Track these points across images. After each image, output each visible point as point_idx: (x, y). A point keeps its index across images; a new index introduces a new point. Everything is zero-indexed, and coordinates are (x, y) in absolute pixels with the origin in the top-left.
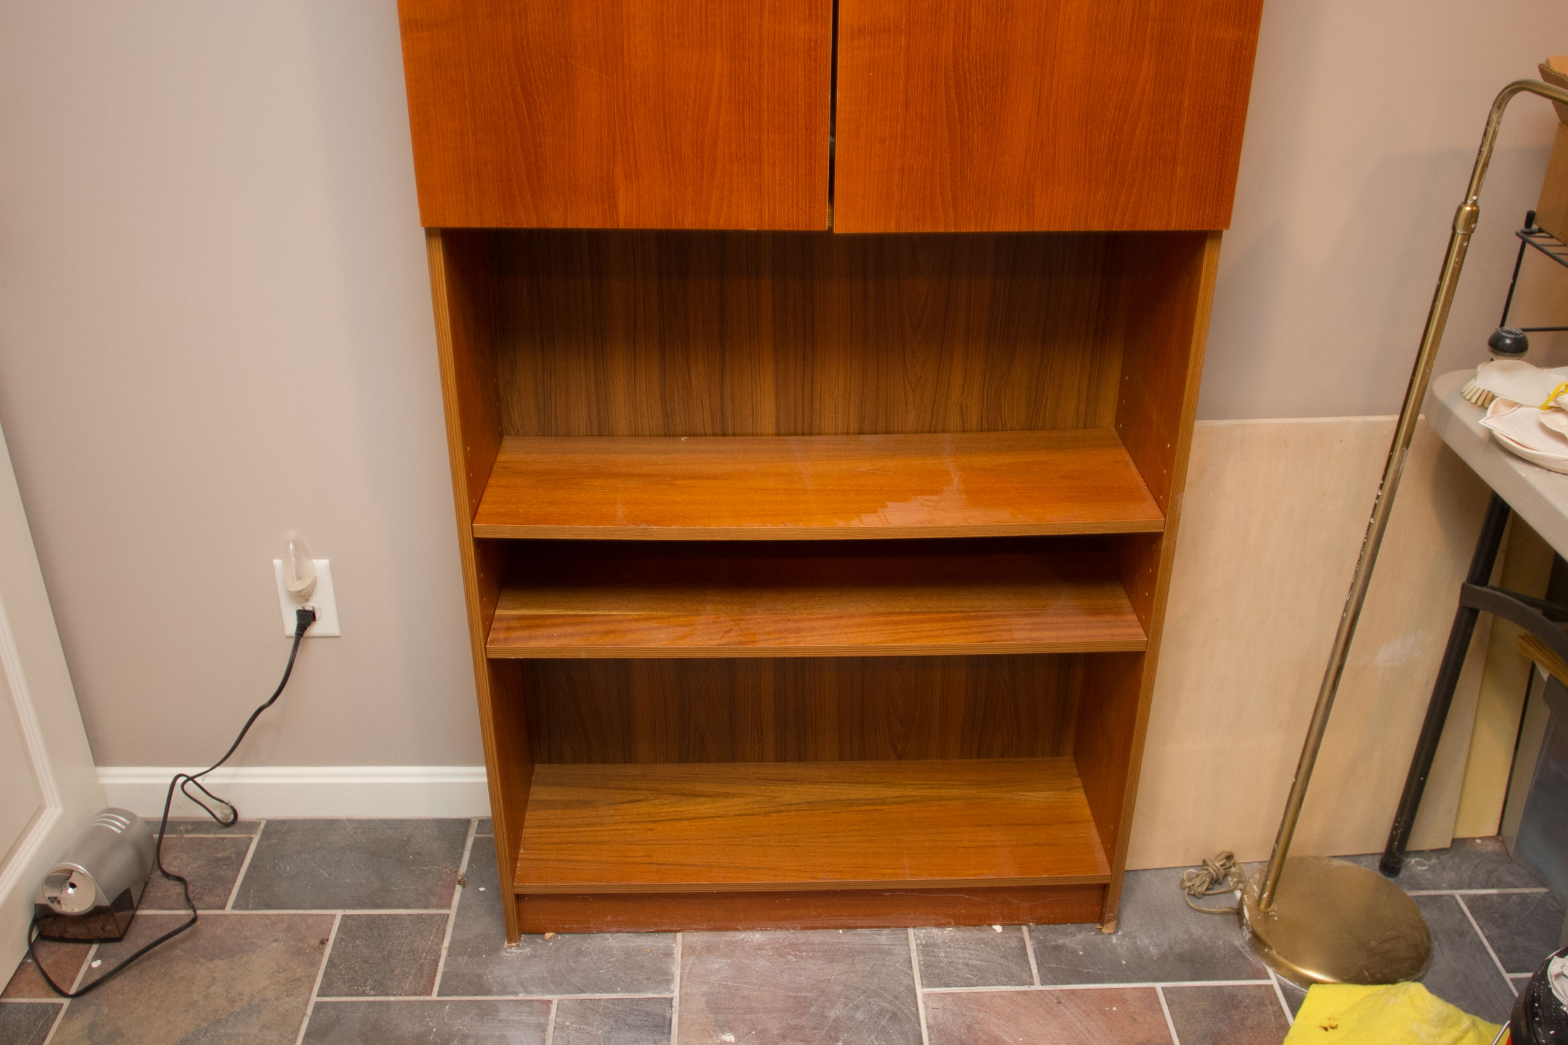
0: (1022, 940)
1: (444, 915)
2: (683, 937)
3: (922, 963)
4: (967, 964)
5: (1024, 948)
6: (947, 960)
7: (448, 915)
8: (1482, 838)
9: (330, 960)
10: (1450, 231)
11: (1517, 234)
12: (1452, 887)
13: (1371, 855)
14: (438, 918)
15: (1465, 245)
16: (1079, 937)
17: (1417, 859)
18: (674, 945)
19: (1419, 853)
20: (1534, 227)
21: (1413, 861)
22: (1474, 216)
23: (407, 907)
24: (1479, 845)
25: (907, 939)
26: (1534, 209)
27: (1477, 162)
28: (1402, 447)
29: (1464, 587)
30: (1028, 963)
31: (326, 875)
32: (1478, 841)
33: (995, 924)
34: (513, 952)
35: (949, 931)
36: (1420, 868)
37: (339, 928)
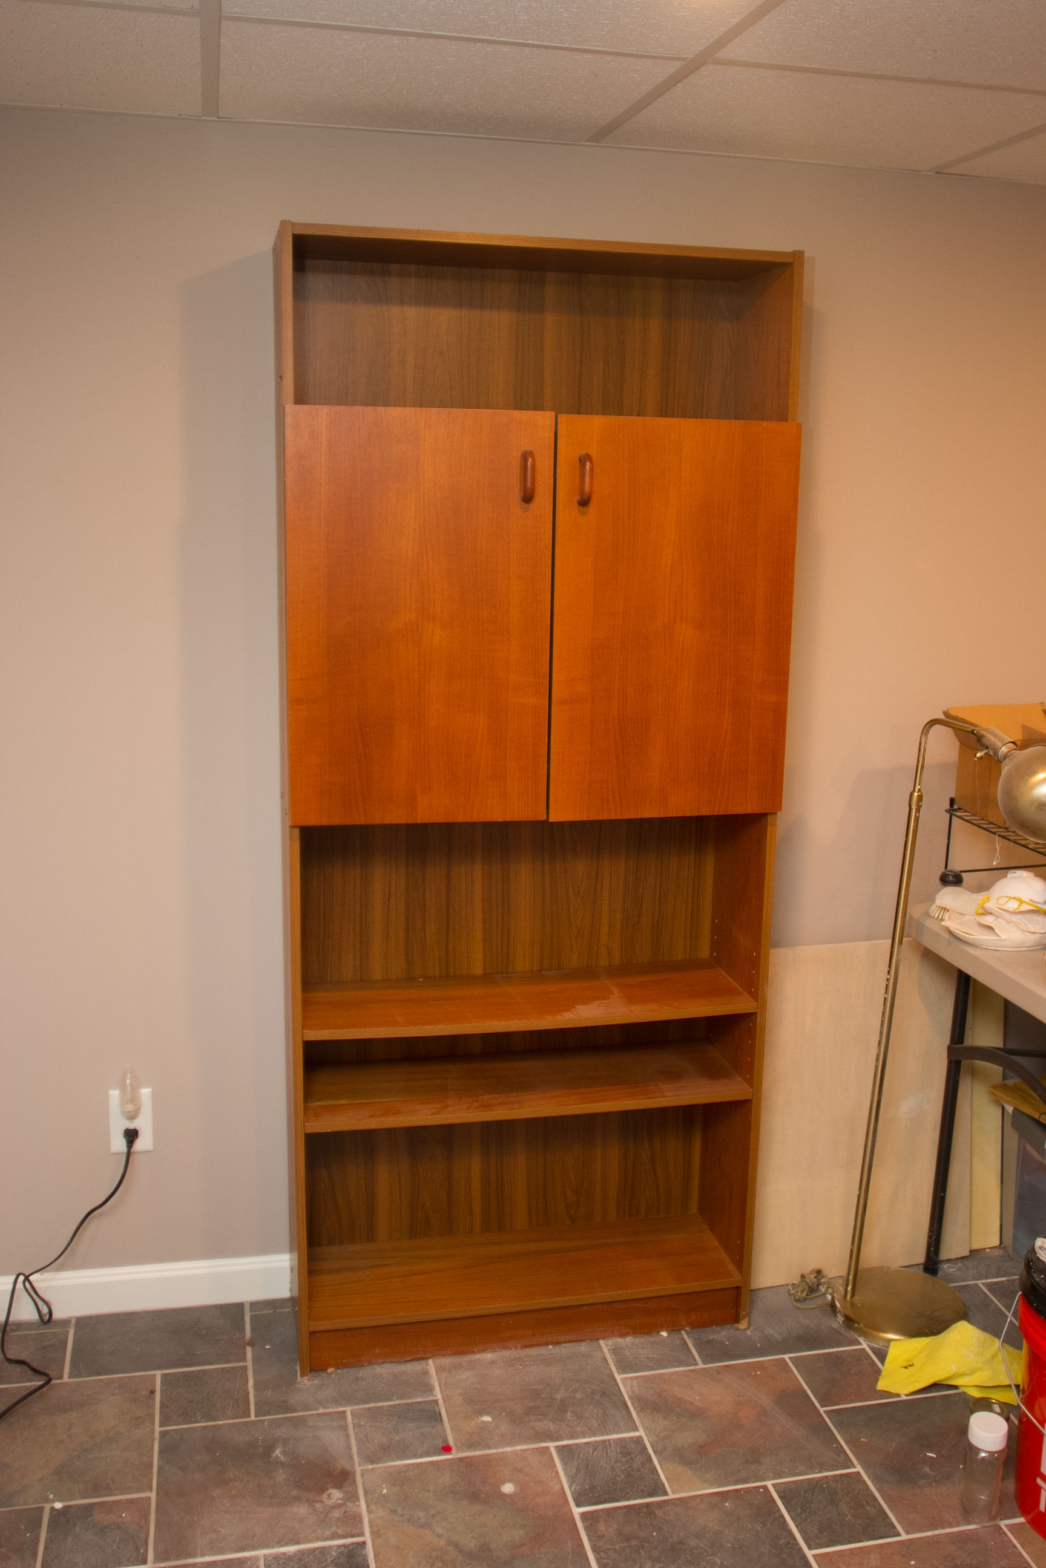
0: (683, 1339)
1: (243, 1366)
2: (434, 1362)
3: (615, 1360)
4: (648, 1358)
5: (685, 1343)
6: (632, 1357)
7: (246, 1366)
8: (990, 1248)
9: (162, 1404)
10: (908, 808)
11: (946, 811)
12: (974, 1279)
13: (916, 1265)
14: (239, 1369)
15: (918, 815)
16: (724, 1333)
17: (948, 1265)
18: (428, 1367)
19: (949, 1261)
20: (955, 807)
21: (945, 1266)
22: (920, 798)
23: (211, 1363)
24: (989, 1252)
25: (600, 1347)
26: (954, 796)
27: (917, 766)
28: (898, 944)
29: (949, 1048)
30: (691, 1352)
31: (139, 1349)
32: (988, 1250)
33: (662, 1331)
34: (305, 1382)
35: (629, 1339)
36: (951, 1270)
37: (161, 1382)
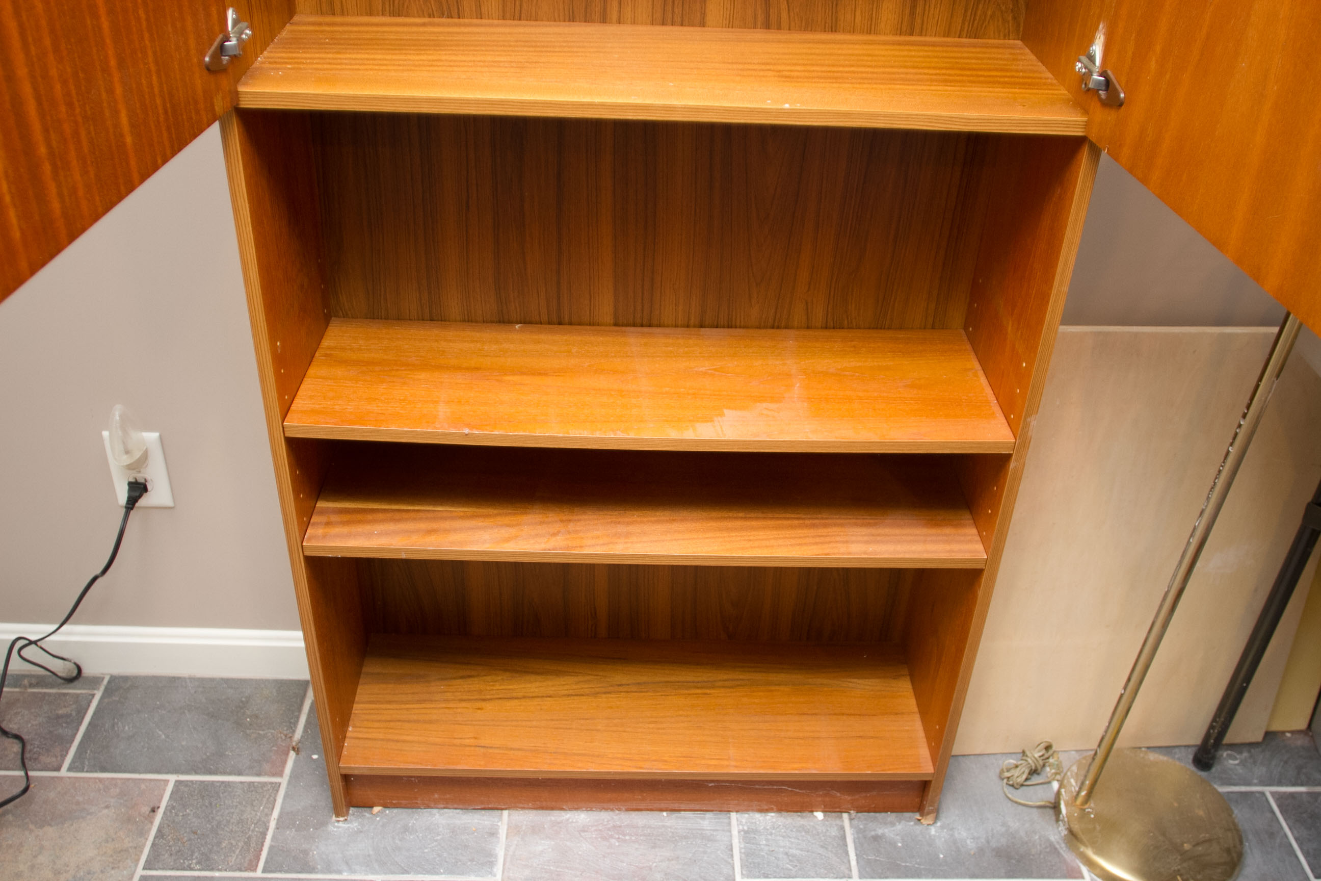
0: (842, 828)
1: (276, 783)
2: (509, 815)
3: (743, 851)
4: (787, 854)
5: (844, 838)
6: (767, 848)
7: (280, 784)
8: (1292, 732)
9: (159, 830)
12: (1263, 783)
13: (1185, 746)
14: (269, 786)
16: (899, 827)
17: (1229, 752)
18: (499, 824)
19: (1232, 746)
21: (1225, 754)
23: (240, 773)
24: (1289, 739)
25: (729, 824)
29: (1309, 505)
30: (847, 853)
31: (163, 737)
32: (1288, 735)
33: (817, 811)
34: (341, 827)
35: (771, 816)
36: (1231, 762)
37: (171, 794)
